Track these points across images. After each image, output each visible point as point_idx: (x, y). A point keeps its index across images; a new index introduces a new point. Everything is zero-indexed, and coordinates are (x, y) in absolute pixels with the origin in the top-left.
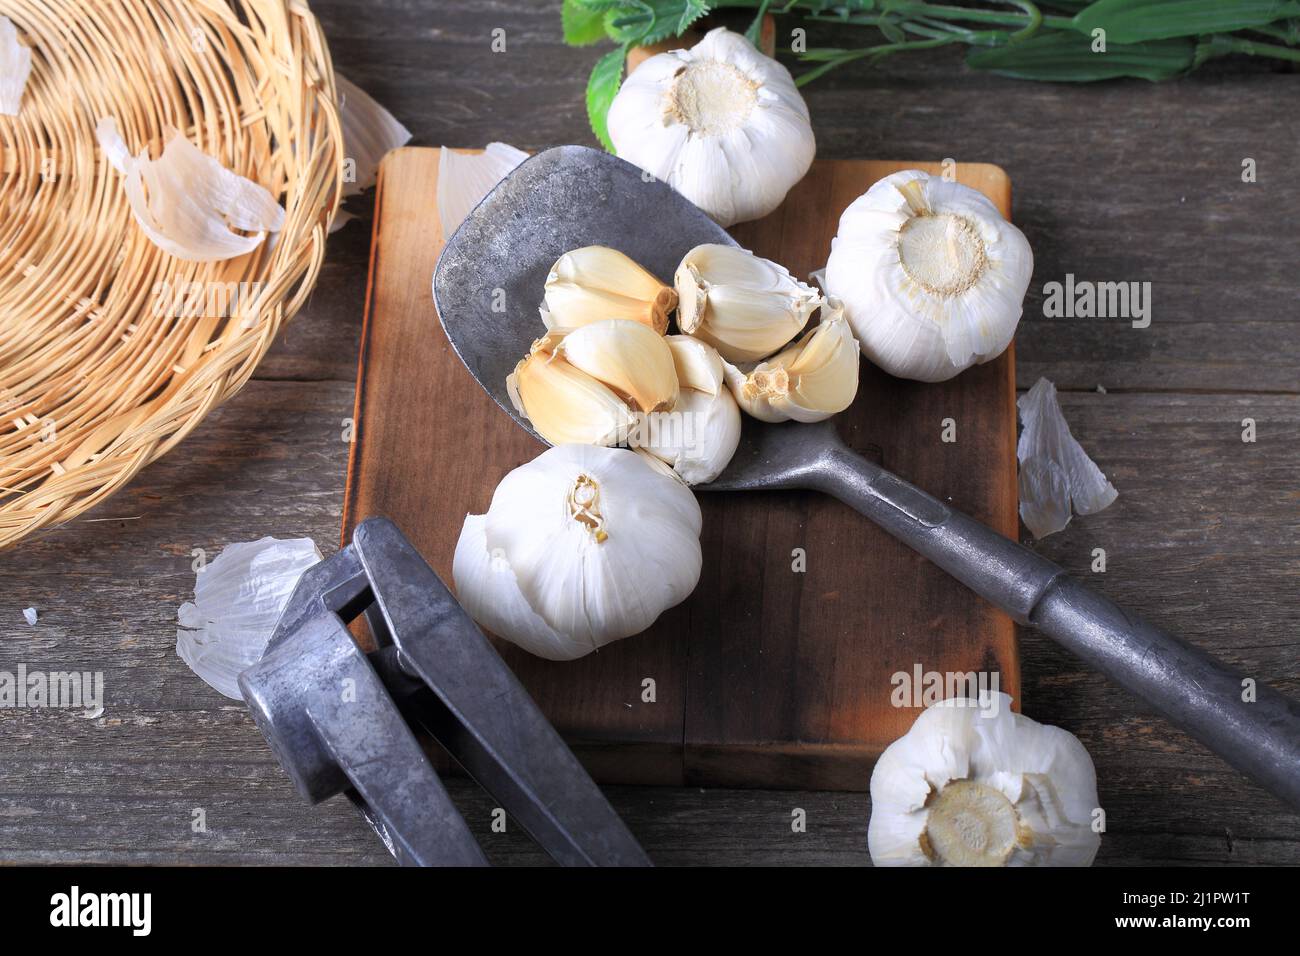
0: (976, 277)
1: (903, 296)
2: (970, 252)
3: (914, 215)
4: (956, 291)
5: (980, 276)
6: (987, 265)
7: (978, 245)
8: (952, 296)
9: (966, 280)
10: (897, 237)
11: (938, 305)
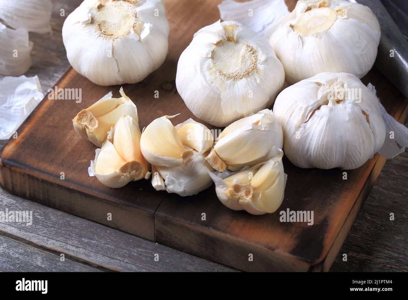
0: (248, 74)
1: (207, 73)
2: (249, 62)
3: (226, 39)
4: (235, 78)
5: (250, 74)
6: (256, 71)
7: (254, 60)
8: (232, 80)
9: (242, 74)
10: (214, 47)
11: (223, 81)
